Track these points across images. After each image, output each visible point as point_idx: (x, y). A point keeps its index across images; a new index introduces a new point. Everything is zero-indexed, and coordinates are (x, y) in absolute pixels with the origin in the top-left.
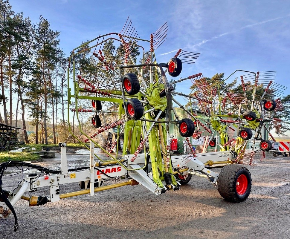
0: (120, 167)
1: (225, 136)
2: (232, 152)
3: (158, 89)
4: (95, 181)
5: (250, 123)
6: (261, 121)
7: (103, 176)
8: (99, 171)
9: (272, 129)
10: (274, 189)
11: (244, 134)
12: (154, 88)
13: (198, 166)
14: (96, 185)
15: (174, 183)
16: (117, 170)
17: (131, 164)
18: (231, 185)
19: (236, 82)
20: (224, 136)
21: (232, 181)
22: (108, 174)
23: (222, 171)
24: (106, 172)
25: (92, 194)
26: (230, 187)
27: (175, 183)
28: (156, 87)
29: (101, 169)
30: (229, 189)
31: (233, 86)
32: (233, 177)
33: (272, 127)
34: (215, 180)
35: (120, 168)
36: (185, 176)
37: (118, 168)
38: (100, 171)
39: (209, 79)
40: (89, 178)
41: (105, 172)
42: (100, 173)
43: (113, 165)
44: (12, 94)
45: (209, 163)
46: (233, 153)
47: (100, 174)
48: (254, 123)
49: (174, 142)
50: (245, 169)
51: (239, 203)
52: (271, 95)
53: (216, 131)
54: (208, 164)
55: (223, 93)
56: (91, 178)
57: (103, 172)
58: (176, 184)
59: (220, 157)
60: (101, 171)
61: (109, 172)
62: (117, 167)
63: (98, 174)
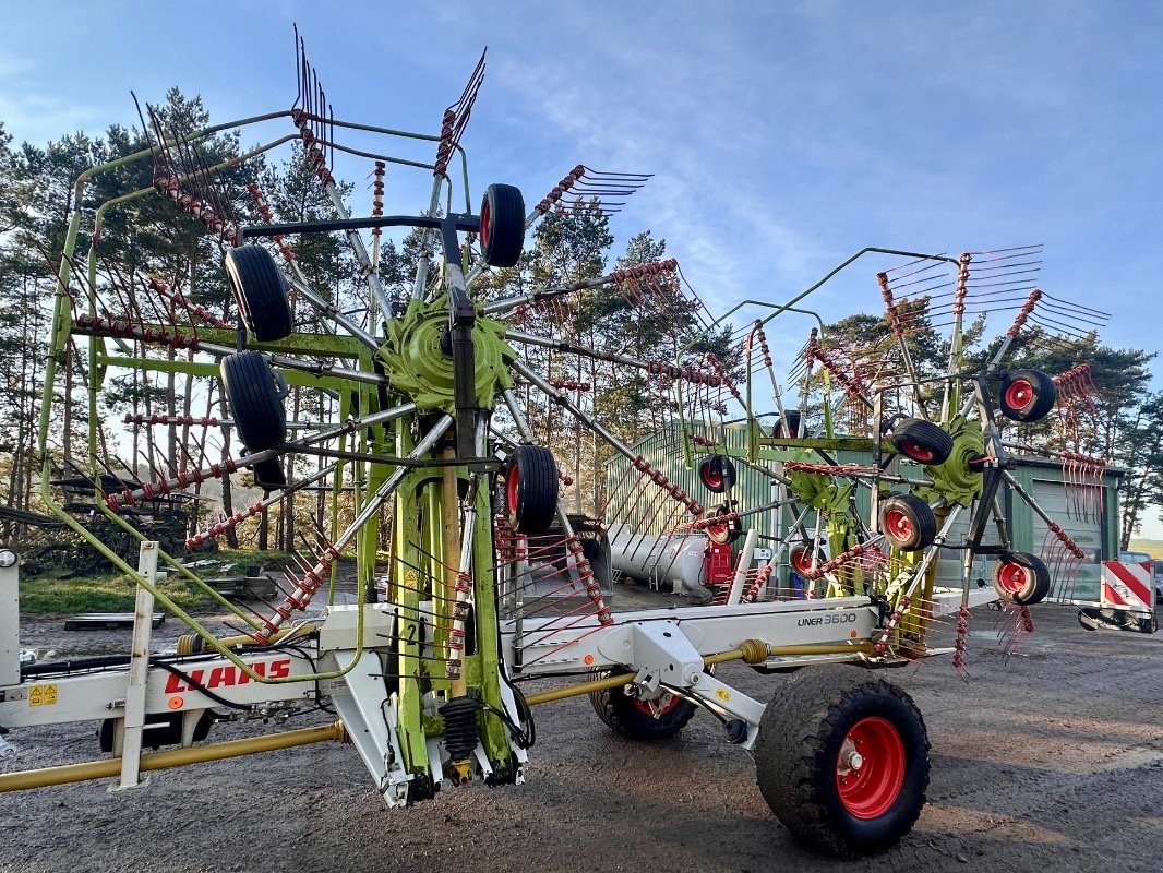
0: (288, 662)
1: (847, 533)
2: (874, 602)
3: (438, 324)
4: (147, 722)
5: (938, 476)
6: (986, 465)
7: (194, 702)
8: (178, 675)
9: (1143, 508)
10: (1078, 790)
11: (900, 524)
12: (421, 319)
13: (671, 667)
14: (151, 740)
15: (495, 749)
16: (268, 673)
17: (338, 650)
18: (806, 770)
19: (981, 329)
20: (843, 531)
21: (809, 750)
22: (221, 690)
23: (778, 696)
24: (215, 681)
25: (129, 779)
26: (803, 781)
27: (500, 749)
28: (434, 316)
29: (188, 669)
30: (798, 787)
31: (972, 344)
32: (814, 730)
33: (1146, 499)
34: (753, 735)
35: (283, 666)
36: (656, 702)
37: (276, 666)
38: (183, 676)
39: (874, 320)
40: (120, 706)
41: (205, 681)
42: (182, 683)
43: (251, 651)
44: (193, 383)
45: (747, 650)
46: (875, 609)
47: (182, 689)
48: (961, 478)
49: (717, 551)
50: (883, 690)
51: (856, 859)
52: (1128, 374)
53: (812, 508)
54: (739, 653)
55: (935, 370)
56: (128, 707)
57: (194, 683)
58: (502, 756)
59: (811, 622)
60: (190, 675)
61: (230, 681)
62: (268, 659)
63: (171, 688)
